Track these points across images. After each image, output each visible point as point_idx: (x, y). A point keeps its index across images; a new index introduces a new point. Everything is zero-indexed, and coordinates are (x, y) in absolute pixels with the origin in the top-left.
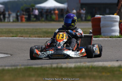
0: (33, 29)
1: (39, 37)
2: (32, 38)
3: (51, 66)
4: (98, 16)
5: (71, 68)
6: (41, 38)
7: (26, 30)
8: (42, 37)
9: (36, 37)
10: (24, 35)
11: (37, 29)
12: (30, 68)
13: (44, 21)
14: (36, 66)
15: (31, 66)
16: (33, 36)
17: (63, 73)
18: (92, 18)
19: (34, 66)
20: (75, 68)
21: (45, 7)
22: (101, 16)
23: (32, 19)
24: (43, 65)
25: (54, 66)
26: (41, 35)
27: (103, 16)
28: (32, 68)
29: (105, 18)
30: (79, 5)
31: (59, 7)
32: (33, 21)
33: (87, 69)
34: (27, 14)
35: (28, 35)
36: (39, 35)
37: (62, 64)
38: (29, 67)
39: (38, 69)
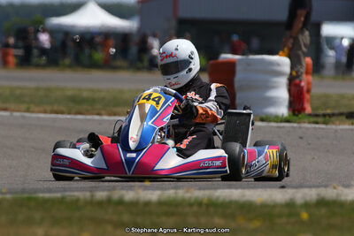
0: (37, 89)
1: (57, 113)
2: (34, 115)
3: (92, 196)
4: (227, 56)
5: (148, 204)
6: (60, 116)
7: (18, 92)
8: (62, 113)
9: (45, 112)
10: (12, 106)
11: (48, 90)
12: (29, 199)
13: (70, 67)
14: (47, 195)
15: (34, 195)
16: (36, 109)
17: (126, 218)
18: (212, 62)
19: (41, 195)
20: (161, 203)
21: (73, 27)
22: (237, 57)
23: (35, 60)
24: (67, 194)
25: (101, 195)
26: (62, 108)
27: (244, 57)
28: (36, 199)
29: (249, 64)
30: (174, 23)
31: (116, 28)
32: (38, 66)
33: (195, 208)
34: (21, 44)
35: (23, 106)
36: (55, 108)
37: (124, 192)
38: (26, 196)
39: (53, 202)
